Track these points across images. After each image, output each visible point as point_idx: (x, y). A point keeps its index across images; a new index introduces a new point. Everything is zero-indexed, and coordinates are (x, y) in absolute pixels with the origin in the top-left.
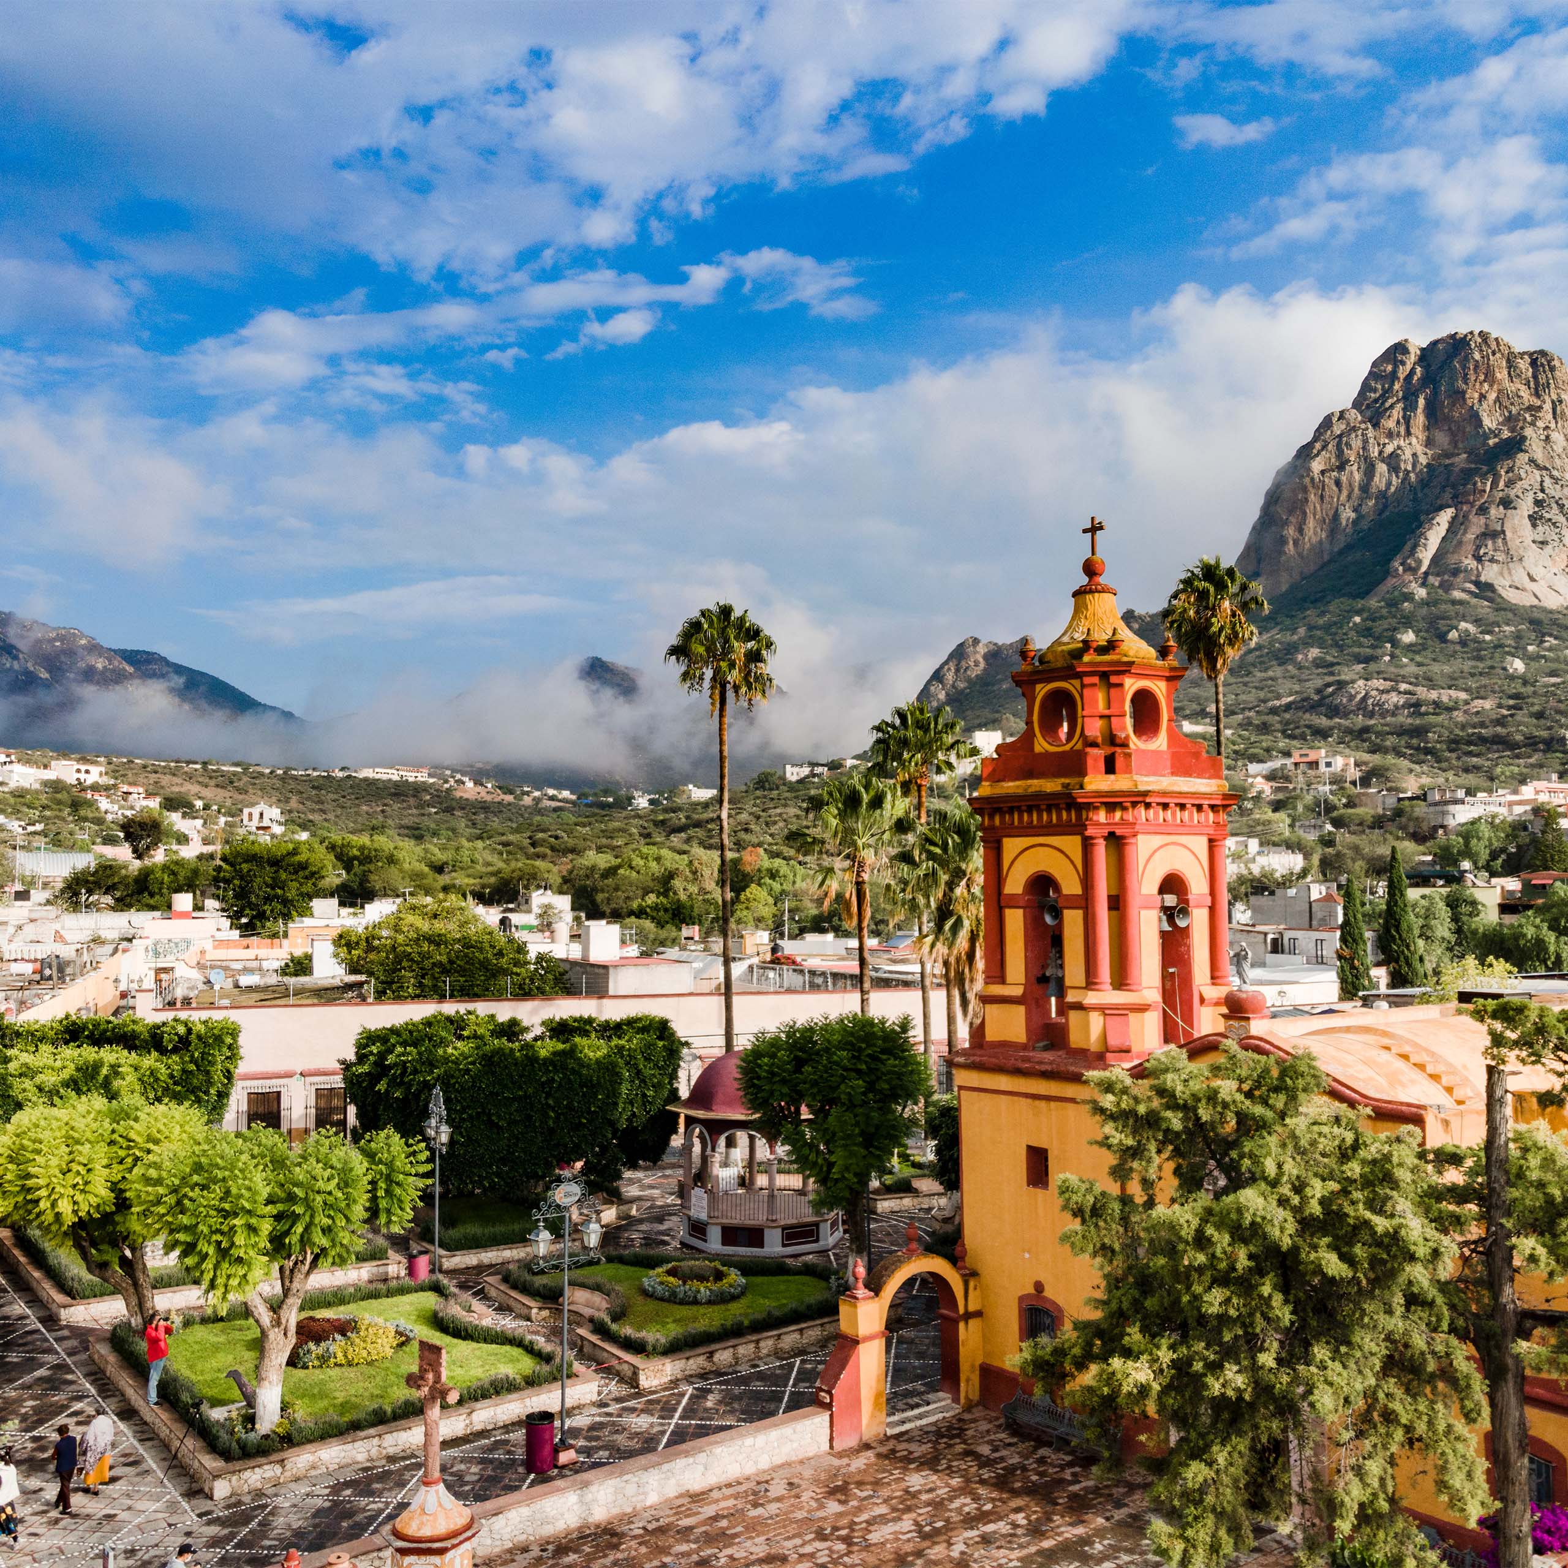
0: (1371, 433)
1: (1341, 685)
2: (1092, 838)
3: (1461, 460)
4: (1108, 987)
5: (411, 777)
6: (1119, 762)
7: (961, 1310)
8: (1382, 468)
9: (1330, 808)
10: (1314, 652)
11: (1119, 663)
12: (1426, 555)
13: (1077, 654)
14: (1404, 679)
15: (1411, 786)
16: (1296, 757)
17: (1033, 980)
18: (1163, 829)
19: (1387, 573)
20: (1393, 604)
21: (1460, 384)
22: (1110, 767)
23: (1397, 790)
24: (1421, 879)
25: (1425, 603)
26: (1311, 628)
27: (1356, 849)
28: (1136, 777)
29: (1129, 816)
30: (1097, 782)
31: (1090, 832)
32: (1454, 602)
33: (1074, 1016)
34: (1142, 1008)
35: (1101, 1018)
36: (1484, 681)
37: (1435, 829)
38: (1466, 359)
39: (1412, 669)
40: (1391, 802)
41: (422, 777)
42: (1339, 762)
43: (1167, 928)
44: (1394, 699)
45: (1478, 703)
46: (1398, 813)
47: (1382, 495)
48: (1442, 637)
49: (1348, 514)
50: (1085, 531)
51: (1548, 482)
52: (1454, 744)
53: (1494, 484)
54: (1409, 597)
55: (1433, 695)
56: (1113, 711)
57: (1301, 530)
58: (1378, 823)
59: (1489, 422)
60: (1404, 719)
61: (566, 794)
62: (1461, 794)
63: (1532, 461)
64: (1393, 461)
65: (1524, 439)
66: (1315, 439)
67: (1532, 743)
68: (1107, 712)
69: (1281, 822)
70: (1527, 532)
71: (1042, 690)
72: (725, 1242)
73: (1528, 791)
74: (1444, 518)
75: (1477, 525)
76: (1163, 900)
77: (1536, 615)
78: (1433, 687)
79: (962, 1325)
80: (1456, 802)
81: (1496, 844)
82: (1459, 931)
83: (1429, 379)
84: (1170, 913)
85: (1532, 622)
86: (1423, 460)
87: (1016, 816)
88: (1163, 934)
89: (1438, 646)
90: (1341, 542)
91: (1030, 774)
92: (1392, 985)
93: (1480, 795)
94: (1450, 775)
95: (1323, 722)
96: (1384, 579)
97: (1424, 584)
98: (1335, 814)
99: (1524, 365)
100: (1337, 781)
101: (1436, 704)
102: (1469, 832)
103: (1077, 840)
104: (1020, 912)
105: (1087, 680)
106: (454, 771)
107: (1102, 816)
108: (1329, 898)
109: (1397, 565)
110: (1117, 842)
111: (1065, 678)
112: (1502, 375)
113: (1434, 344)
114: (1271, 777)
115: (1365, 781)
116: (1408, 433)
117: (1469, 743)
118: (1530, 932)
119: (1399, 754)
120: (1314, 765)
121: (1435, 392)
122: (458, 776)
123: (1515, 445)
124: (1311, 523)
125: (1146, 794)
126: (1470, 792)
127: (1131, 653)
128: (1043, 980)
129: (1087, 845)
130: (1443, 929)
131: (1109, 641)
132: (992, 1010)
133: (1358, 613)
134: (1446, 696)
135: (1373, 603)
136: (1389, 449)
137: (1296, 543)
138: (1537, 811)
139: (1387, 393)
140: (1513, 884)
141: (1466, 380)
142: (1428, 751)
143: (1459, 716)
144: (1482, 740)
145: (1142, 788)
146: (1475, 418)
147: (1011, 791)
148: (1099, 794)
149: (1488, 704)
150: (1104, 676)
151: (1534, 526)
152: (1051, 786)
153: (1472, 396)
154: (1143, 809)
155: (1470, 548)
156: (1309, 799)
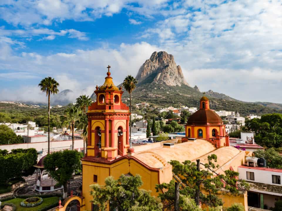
0: (152, 63)
1: (148, 94)
2: (106, 121)
3: (162, 67)
4: (108, 147)
5: (10, 103)
6: (112, 107)
7: (81, 205)
8: (153, 67)
9: (146, 110)
10: (144, 90)
11: (112, 90)
12: (158, 78)
13: (105, 88)
14: (155, 94)
15: (156, 107)
16: (142, 103)
17: (96, 145)
18: (119, 119)
19: (153, 80)
20: (154, 84)
21: (162, 58)
22: (110, 108)
23: (154, 108)
24: (157, 120)
25: (158, 84)
26: (144, 87)
27: (149, 115)
28: (114, 110)
29: (113, 117)
30: (108, 111)
31: (106, 119)
32: (161, 84)
33: (102, 152)
34: (114, 150)
35: (107, 152)
36: (164, 94)
37: (158, 113)
38: (163, 54)
39: (156, 92)
40: (153, 109)
41: (13, 103)
42: (147, 104)
43: (119, 135)
44: (154, 96)
45: (163, 97)
46: (154, 111)
47: (153, 71)
48: (159, 89)
49: (149, 73)
50: (107, 68)
51: (171, 71)
52: (161, 102)
53: (166, 71)
54: (156, 83)
55: (158, 96)
56: (111, 98)
57: (143, 74)
58: (152, 112)
59: (165, 62)
60: (155, 99)
61: (38, 106)
62: (161, 108)
63: (170, 68)
64: (154, 66)
65: (169, 65)
66: (145, 63)
67: (169, 102)
68: (110, 98)
69: (140, 112)
70: (169, 77)
71: (99, 94)
72: (43, 190)
73: (169, 108)
74: (160, 74)
75: (164, 75)
76: (118, 131)
77: (170, 86)
78: (158, 95)
79: (81, 208)
80: (161, 109)
81: (165, 115)
82: (161, 126)
83: (159, 57)
84: (120, 133)
85: (170, 87)
86: (158, 67)
87: (94, 116)
88: (118, 137)
89: (159, 90)
90: (148, 76)
91: (97, 109)
92: (153, 135)
93: (164, 109)
94: (160, 106)
95: (145, 99)
96: (152, 81)
97: (158, 82)
98: (146, 111)
99: (169, 56)
100: (147, 106)
101: (159, 97)
102: (162, 113)
103: (104, 121)
104: (94, 133)
105: (107, 93)
106: (19, 102)
107: (108, 117)
108: (145, 122)
109: (154, 79)
110: (111, 121)
111: (103, 92)
112: (167, 57)
113: (159, 52)
114: (139, 106)
115: (150, 107)
116: (156, 63)
117: (162, 102)
118: (169, 127)
119: (154, 103)
120: (144, 104)
121: (159, 58)
122: (19, 103)
123: (168, 66)
124: (144, 74)
125: (116, 113)
126: (162, 108)
127: (114, 89)
128: (98, 145)
129: (106, 122)
130: (159, 126)
131: (111, 86)
132: (88, 151)
133: (150, 85)
134: (160, 96)
135: (152, 84)
136: (154, 65)
137: (143, 76)
138: (170, 111)
139: (154, 58)
140: (167, 120)
141: (163, 57)
142: (158, 103)
143: (161, 99)
144: (164, 102)
145: (115, 112)
146: (163, 62)
147: (93, 112)
148: (108, 113)
149: (164, 97)
150: (110, 92)
151: (170, 76)
152: (100, 111)
153: (163, 59)
154: (115, 115)
155: (163, 78)
156: (143, 109)
